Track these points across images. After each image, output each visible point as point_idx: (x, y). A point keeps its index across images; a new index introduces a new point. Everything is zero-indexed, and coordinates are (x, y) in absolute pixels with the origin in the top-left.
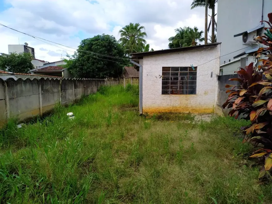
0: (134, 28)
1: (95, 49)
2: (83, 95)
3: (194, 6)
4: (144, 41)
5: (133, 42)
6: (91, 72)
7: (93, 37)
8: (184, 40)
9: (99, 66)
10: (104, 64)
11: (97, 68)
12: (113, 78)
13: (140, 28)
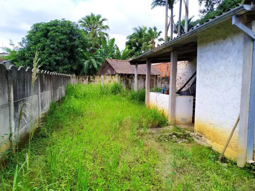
0: (96, 18)
1: (53, 35)
2: (52, 103)
3: (154, 6)
4: (107, 35)
5: (95, 35)
6: (46, 65)
7: (50, 21)
8: (143, 39)
9: (57, 58)
10: (64, 56)
11: (55, 60)
12: (74, 75)
13: (103, 20)
